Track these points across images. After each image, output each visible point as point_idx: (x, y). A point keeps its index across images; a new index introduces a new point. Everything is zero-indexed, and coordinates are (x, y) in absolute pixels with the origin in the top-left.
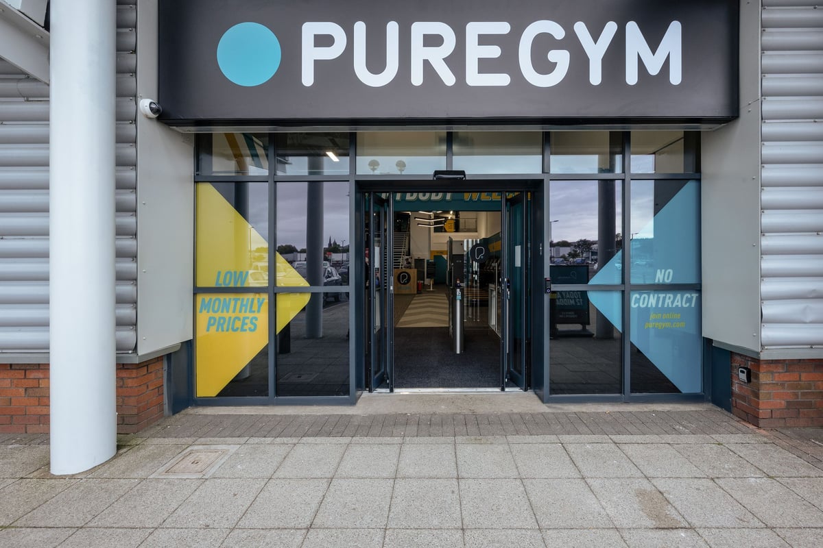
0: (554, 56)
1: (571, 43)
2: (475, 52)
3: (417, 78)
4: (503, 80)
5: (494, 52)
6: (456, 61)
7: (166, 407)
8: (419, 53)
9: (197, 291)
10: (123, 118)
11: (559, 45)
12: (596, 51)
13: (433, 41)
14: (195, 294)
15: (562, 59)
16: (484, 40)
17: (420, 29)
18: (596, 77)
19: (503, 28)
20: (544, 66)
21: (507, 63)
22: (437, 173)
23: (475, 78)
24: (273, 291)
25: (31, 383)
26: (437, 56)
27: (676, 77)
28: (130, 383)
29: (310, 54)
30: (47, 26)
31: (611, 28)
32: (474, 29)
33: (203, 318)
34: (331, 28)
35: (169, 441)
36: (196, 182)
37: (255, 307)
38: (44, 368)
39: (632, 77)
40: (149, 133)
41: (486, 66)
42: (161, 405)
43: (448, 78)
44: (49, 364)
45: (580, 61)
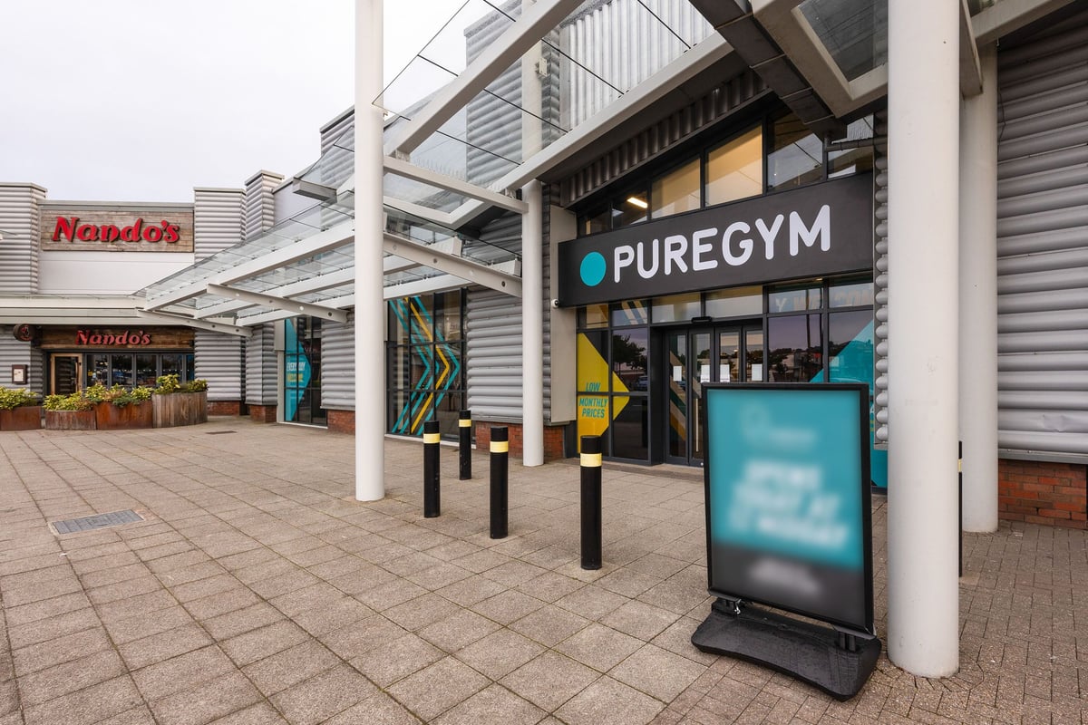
0: (743, 244)
1: (754, 234)
2: (698, 249)
3: (668, 271)
4: (713, 264)
5: (708, 248)
6: (688, 258)
7: (564, 453)
8: (669, 255)
9: (578, 394)
10: (545, 309)
11: (745, 237)
12: (769, 236)
13: (676, 247)
14: (577, 396)
15: (747, 245)
16: (703, 241)
17: (669, 241)
18: (770, 254)
19: (713, 232)
20: (737, 252)
21: (716, 254)
22: (694, 319)
23: (698, 266)
24: (611, 395)
25: (516, 433)
26: (677, 256)
27: (826, 246)
28: (549, 436)
29: (619, 264)
30: (521, 276)
31: (780, 219)
32: (697, 236)
33: (581, 408)
34: (628, 249)
35: (562, 464)
36: (577, 333)
37: (604, 404)
38: (521, 425)
39: (794, 251)
40: (556, 315)
41: (704, 257)
42: (562, 451)
43: (684, 268)
44: (522, 425)
45: (759, 245)
